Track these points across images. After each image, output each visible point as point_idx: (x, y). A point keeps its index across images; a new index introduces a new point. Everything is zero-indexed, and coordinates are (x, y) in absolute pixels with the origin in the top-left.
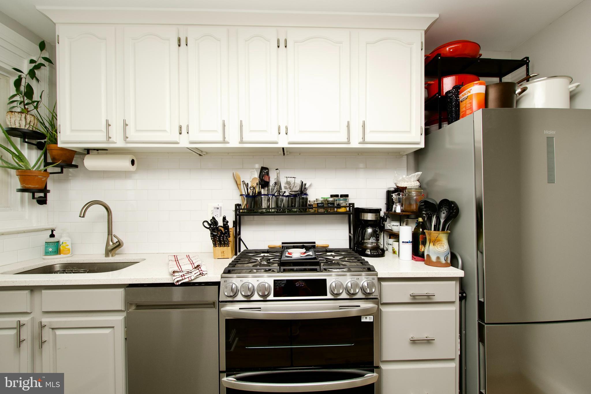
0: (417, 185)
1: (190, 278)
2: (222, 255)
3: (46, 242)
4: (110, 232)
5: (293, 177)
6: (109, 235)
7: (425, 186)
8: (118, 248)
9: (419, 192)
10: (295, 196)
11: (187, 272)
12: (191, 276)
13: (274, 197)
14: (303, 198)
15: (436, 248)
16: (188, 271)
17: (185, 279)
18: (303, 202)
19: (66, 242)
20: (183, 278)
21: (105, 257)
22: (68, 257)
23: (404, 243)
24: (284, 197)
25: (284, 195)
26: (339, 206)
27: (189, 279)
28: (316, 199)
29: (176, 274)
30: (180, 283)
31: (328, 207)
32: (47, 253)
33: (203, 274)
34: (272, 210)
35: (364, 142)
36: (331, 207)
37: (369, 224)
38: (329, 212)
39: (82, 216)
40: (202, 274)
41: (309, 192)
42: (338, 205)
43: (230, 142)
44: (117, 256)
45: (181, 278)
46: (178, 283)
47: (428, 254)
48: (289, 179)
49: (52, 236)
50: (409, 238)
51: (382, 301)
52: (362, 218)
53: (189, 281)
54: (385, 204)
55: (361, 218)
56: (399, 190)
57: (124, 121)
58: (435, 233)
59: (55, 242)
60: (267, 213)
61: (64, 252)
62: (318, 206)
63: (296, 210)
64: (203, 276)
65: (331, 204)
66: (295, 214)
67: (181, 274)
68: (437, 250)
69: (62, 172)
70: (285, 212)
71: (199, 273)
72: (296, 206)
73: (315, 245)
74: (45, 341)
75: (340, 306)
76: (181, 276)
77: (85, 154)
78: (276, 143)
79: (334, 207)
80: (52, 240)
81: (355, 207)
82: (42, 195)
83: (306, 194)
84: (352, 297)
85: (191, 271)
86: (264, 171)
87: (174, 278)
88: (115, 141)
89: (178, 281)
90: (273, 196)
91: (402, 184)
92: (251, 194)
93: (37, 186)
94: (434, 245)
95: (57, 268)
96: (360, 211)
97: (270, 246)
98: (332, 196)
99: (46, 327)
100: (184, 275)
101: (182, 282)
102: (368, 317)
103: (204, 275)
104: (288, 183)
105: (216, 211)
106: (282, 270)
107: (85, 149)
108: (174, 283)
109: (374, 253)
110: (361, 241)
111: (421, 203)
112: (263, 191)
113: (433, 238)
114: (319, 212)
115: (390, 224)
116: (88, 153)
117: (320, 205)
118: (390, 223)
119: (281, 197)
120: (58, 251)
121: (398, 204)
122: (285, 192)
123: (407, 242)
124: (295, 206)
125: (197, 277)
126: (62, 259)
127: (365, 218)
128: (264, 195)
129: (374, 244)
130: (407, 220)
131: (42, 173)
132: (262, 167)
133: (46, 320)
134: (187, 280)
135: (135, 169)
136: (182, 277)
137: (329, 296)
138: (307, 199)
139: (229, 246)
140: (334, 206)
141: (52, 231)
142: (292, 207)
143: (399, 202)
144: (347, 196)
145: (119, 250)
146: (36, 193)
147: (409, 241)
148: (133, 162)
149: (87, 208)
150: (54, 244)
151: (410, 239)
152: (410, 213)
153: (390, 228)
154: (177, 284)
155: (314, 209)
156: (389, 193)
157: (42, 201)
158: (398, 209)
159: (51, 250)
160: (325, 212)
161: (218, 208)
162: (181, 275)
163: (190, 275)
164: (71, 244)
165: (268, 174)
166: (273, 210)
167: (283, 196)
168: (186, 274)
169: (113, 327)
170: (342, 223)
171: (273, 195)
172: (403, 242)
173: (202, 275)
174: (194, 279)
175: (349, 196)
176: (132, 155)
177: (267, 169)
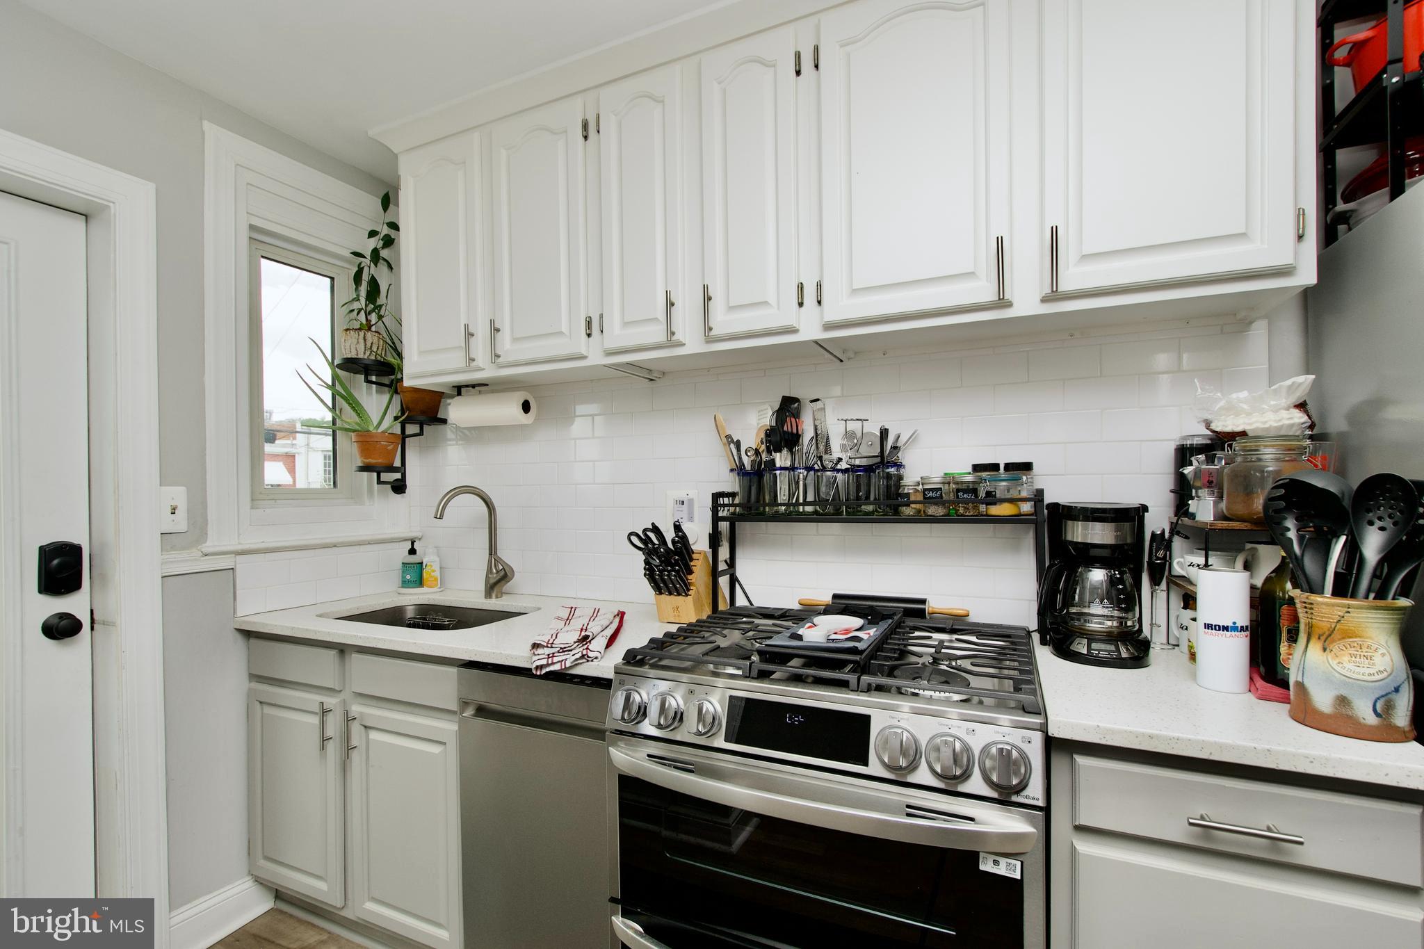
0: (1291, 422)
1: (563, 663)
2: (675, 616)
3: (403, 563)
4: (493, 549)
5: (858, 420)
6: (490, 554)
7: (1337, 424)
8: (503, 582)
9: (1290, 450)
10: (869, 469)
11: (561, 648)
12: (566, 660)
13: (812, 473)
14: (889, 476)
15: (1334, 663)
16: (563, 646)
17: (553, 663)
18: (888, 487)
19: (432, 564)
20: (550, 662)
21: (485, 598)
22: (434, 593)
23: (1210, 631)
24: (838, 473)
25: (839, 467)
26: (991, 499)
27: (561, 666)
28: (921, 478)
29: (540, 651)
30: (544, 671)
31: (957, 501)
32: (405, 584)
33: (588, 657)
34: (804, 508)
35: (1054, 296)
36: (966, 502)
37: (1088, 555)
38: (962, 515)
39: (438, 517)
40: (586, 657)
41: (905, 457)
42: (989, 494)
43: (686, 343)
44: (505, 597)
45: (544, 662)
46: (541, 672)
47: (1300, 679)
48: (852, 426)
49: (412, 551)
50: (1240, 613)
51: (1077, 819)
52: (1069, 538)
53: (562, 669)
54: (1172, 491)
55: (1065, 538)
56: (1220, 442)
57: (492, 322)
58: (1333, 605)
59: (415, 564)
60: (792, 516)
61: (428, 583)
62: (925, 498)
63: (870, 508)
64: (590, 663)
65: (966, 491)
66: (868, 518)
67: (548, 651)
68: (1338, 668)
69: (421, 433)
70: (841, 514)
71: (580, 655)
72: (872, 498)
73: (925, 609)
74: (355, 747)
75: (908, 806)
76: (547, 657)
77: (452, 397)
78: (794, 331)
79: (977, 501)
80: (413, 559)
81: (1048, 499)
82: (398, 476)
83: (899, 466)
84: (951, 785)
85: (569, 647)
86: (789, 407)
87: (535, 658)
88: (481, 365)
89: (541, 667)
90: (808, 472)
91: (1228, 423)
92: (748, 467)
93: (380, 461)
94: (1325, 650)
95: (410, 613)
96: (1061, 515)
97: (802, 602)
98: (977, 468)
99: (355, 721)
100: (554, 653)
101: (548, 669)
102: (1003, 861)
103: (592, 661)
104: (849, 435)
105: (680, 509)
106: (754, 673)
107: (453, 387)
108: (530, 670)
109: (1099, 651)
110: (1062, 609)
111: (1275, 491)
112: (781, 459)
113: (1324, 624)
114: (931, 516)
115: (1182, 560)
116: (459, 394)
117: (931, 494)
118: (1183, 557)
119: (829, 473)
120: (420, 582)
121: (1204, 493)
122: (840, 460)
123: (1226, 628)
124: (868, 497)
125: (576, 662)
126: (421, 597)
127: (1077, 537)
128: (781, 469)
129: (1109, 623)
130: (1252, 548)
131: (387, 437)
132: (784, 398)
133: (356, 709)
134: (556, 667)
135: (532, 420)
136: (549, 658)
137: (874, 768)
138: (900, 478)
139: (687, 595)
140: (976, 496)
141: (413, 543)
142: (858, 500)
143: (1210, 484)
144: (1027, 467)
145: (508, 586)
146: (384, 472)
147: (1230, 624)
148: (526, 407)
149: (444, 504)
150: (414, 567)
151: (1243, 618)
152: (1246, 524)
153: (1183, 573)
154: (538, 673)
155: (913, 506)
156: (1184, 454)
157: (399, 487)
158: (1204, 508)
159: (408, 577)
160: (948, 515)
161: (683, 502)
162: (547, 653)
163: (564, 658)
164: (441, 568)
165: (797, 415)
166: (809, 509)
167: (834, 470)
168: (558, 652)
169: (445, 744)
170: (1016, 548)
171: (809, 469)
172: (1208, 626)
173: (588, 661)
174: (571, 667)
175: (1035, 466)
176: (522, 392)
177: (796, 400)
